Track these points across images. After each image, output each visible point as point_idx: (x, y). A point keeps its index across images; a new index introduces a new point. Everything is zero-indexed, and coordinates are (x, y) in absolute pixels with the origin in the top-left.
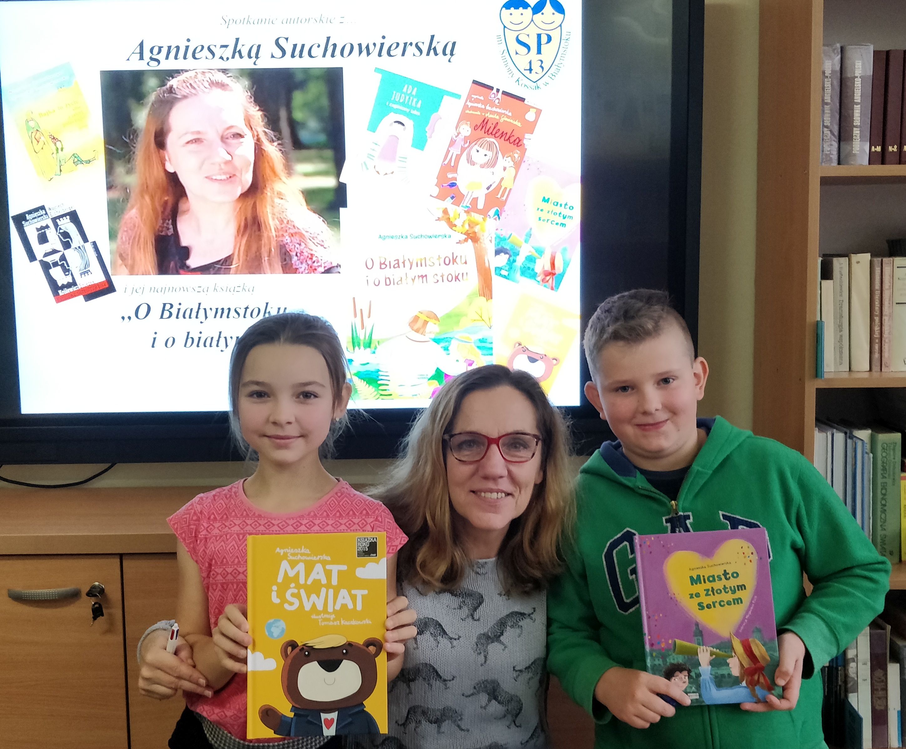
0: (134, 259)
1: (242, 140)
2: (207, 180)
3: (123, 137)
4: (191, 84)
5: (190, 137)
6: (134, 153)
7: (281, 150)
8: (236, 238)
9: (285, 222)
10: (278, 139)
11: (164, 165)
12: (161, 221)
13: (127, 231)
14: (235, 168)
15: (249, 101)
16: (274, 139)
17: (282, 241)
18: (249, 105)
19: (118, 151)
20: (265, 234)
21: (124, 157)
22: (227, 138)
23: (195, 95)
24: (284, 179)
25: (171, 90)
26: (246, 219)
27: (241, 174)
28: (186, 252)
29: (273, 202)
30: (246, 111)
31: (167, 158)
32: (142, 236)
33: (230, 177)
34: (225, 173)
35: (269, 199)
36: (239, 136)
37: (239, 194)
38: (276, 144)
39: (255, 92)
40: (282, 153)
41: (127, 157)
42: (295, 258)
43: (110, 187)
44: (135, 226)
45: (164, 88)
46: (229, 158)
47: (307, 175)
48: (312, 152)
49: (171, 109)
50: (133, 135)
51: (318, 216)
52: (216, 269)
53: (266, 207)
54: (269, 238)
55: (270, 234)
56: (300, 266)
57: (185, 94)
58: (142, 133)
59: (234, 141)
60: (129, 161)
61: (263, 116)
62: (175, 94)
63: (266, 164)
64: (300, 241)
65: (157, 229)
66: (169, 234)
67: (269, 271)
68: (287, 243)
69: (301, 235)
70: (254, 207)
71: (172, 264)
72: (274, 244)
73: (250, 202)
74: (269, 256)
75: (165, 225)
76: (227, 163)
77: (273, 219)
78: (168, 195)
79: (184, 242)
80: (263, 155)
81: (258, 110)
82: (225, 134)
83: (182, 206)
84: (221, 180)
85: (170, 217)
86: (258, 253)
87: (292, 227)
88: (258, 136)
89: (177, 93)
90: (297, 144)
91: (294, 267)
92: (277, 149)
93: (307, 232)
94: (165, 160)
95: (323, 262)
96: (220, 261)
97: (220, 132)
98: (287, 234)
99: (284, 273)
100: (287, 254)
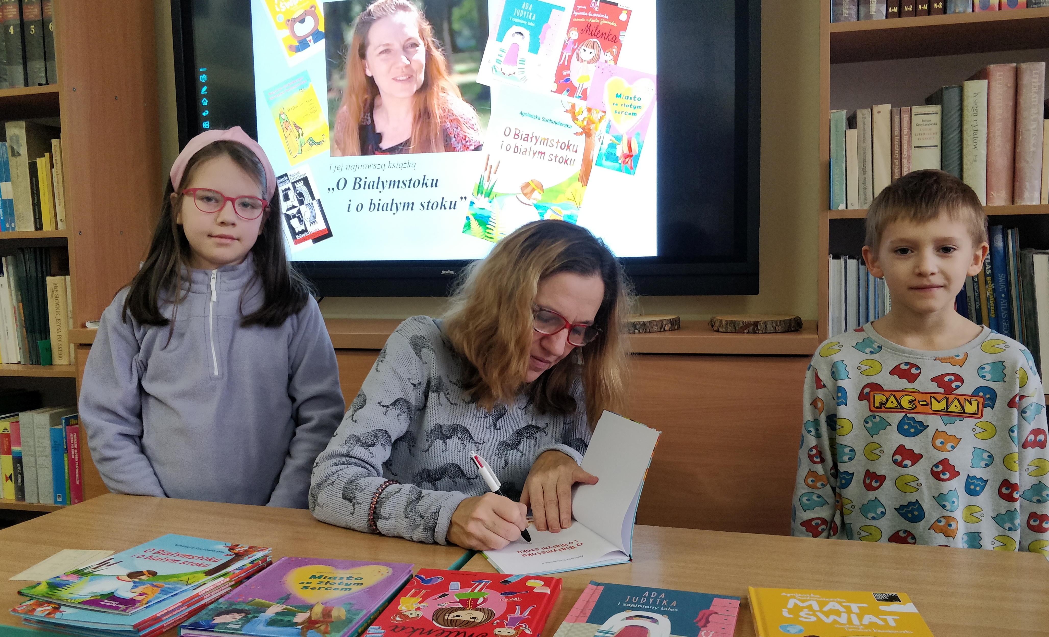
0: (345, 143)
1: (417, 48)
2: (394, 81)
3: (338, 51)
4: (383, 8)
5: (382, 49)
6: (345, 63)
7: (444, 54)
8: (413, 125)
9: (447, 111)
10: (442, 46)
11: (365, 71)
12: (363, 114)
13: (340, 123)
14: (412, 70)
15: (422, 17)
16: (439, 46)
17: (445, 126)
18: (422, 21)
19: (335, 62)
20: (433, 122)
21: (339, 66)
22: (407, 48)
23: (386, 16)
24: (446, 77)
25: (369, 14)
26: (420, 110)
27: (417, 75)
28: (379, 137)
29: (438, 95)
30: (420, 26)
31: (367, 66)
32: (351, 125)
33: (409, 78)
34: (405, 75)
35: (435, 93)
36: (415, 45)
37: (415, 90)
38: (440, 50)
39: (426, 10)
40: (445, 57)
41: (340, 67)
42: (454, 139)
43: (329, 90)
44: (345, 118)
45: (365, 12)
46: (408, 63)
47: (462, 73)
48: (466, 55)
49: (369, 28)
50: (345, 49)
51: (469, 105)
52: (399, 150)
53: (433, 100)
54: (436, 123)
55: (437, 121)
56: (457, 145)
57: (379, 16)
58: (351, 47)
59: (411, 50)
60: (342, 69)
61: (432, 29)
62: (372, 16)
63: (434, 66)
64: (457, 125)
65: (360, 120)
66: (368, 124)
67: (435, 150)
68: (448, 128)
69: (458, 121)
70: (426, 99)
71: (370, 147)
72: (439, 128)
73: (422, 96)
74: (435, 138)
75: (365, 117)
76: (407, 67)
77: (438, 109)
78: (368, 94)
79: (378, 130)
80: (431, 59)
81: (428, 25)
82: (406, 44)
83: (377, 102)
84: (403, 80)
85: (369, 110)
86: (428, 137)
87: (452, 115)
88: (428, 44)
89: (374, 15)
90: (456, 49)
91: (453, 146)
92: (441, 54)
93: (462, 118)
94: (366, 67)
95: (473, 141)
96: (402, 144)
97: (402, 43)
98: (448, 120)
99: (446, 151)
100: (448, 136)
